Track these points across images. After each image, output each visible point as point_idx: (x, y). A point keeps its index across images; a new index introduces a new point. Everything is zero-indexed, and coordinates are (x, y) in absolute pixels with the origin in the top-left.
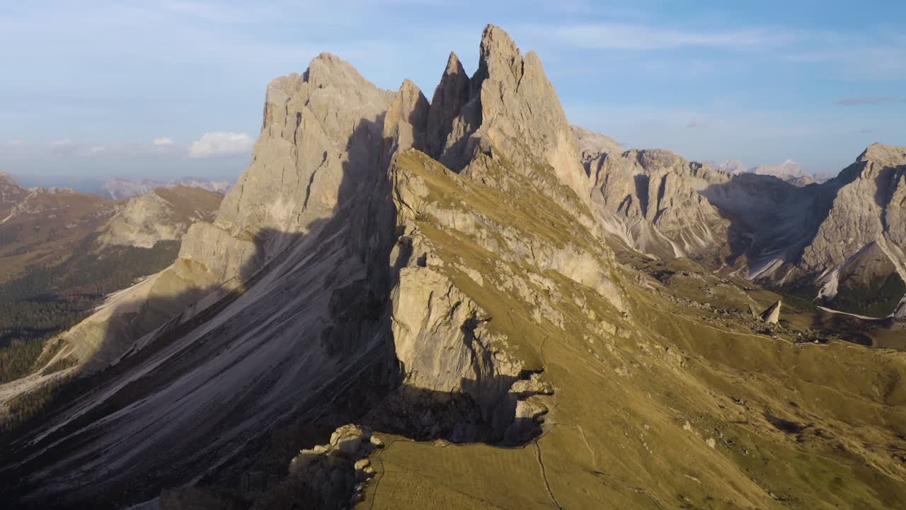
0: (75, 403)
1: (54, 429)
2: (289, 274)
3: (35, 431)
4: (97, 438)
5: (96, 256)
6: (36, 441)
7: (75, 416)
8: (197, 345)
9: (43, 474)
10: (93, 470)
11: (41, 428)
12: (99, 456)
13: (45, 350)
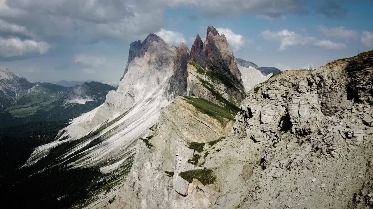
0: (76, 147)
1: (70, 154)
2: (143, 106)
3: (64, 155)
4: (88, 154)
5: (64, 107)
6: (65, 157)
7: (77, 150)
8: (115, 128)
9: (72, 164)
10: (90, 161)
11: (65, 154)
12: (91, 157)
13: (59, 134)
